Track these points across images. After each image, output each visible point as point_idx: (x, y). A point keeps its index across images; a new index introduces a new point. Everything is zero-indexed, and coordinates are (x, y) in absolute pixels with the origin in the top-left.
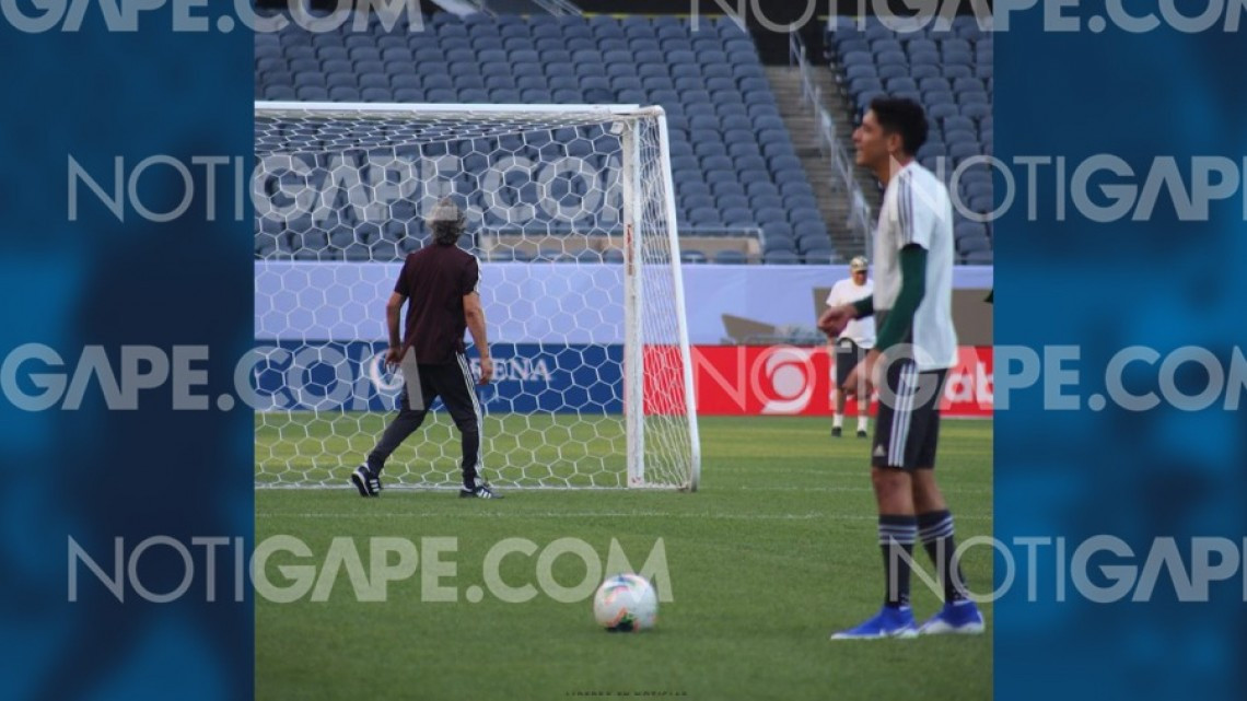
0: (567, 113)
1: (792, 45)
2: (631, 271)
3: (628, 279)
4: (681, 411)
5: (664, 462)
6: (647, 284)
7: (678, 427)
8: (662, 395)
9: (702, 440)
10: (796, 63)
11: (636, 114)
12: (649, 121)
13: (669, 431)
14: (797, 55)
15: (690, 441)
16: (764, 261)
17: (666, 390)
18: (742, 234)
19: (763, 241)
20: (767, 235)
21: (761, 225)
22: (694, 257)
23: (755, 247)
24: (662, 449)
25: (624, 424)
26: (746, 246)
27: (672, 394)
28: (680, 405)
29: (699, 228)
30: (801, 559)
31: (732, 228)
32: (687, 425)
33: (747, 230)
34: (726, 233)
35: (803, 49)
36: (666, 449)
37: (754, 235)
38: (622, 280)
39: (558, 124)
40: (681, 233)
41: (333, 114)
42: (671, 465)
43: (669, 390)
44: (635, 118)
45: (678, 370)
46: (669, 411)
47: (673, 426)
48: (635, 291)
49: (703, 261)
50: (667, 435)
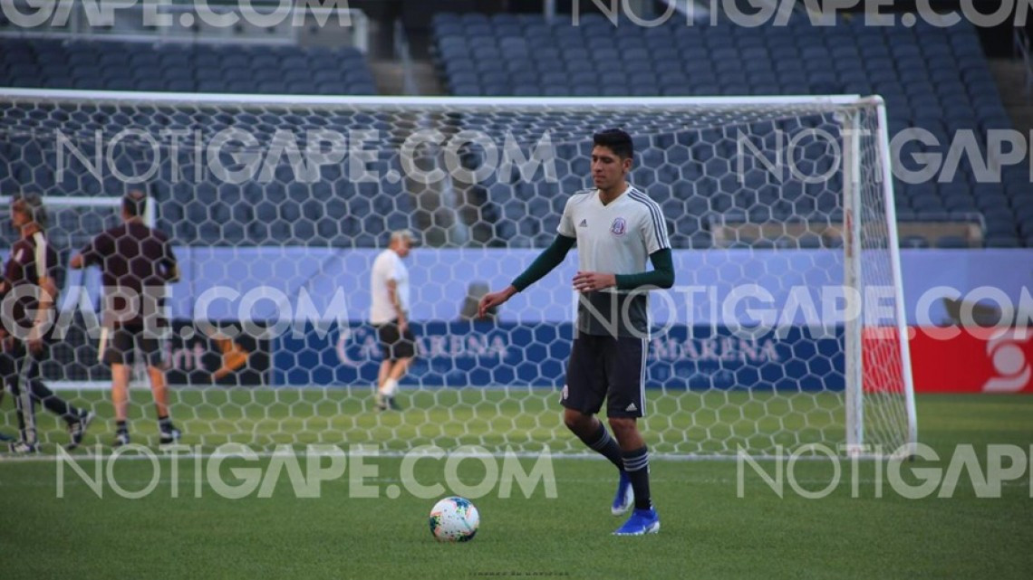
0: (790, 105)
1: (1017, 38)
2: (850, 254)
3: (847, 260)
4: (899, 387)
5: (880, 433)
6: (865, 266)
7: (895, 401)
8: (879, 370)
9: (919, 414)
10: (1020, 55)
11: (856, 105)
12: (869, 111)
13: (886, 404)
14: (1022, 47)
15: (906, 414)
16: (985, 245)
17: (883, 366)
18: (962, 220)
19: (984, 226)
20: (988, 221)
21: (982, 211)
22: (916, 242)
23: (976, 232)
24: (879, 422)
25: (843, 397)
26: (967, 233)
27: (889, 370)
28: (897, 379)
29: (922, 215)
30: (1014, 523)
31: (956, 214)
32: (903, 399)
33: (969, 215)
34: (948, 220)
35: (1027, 42)
36: (882, 422)
37: (976, 221)
38: (842, 262)
39: (781, 115)
40: (899, 220)
41: (570, 108)
42: (888, 436)
43: (886, 365)
44: (855, 108)
45: (895, 346)
46: (886, 386)
47: (890, 399)
48: (854, 272)
49: (925, 246)
50: (884, 409)
